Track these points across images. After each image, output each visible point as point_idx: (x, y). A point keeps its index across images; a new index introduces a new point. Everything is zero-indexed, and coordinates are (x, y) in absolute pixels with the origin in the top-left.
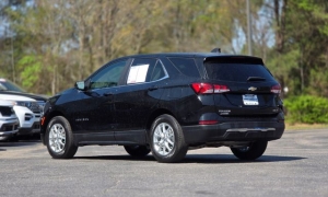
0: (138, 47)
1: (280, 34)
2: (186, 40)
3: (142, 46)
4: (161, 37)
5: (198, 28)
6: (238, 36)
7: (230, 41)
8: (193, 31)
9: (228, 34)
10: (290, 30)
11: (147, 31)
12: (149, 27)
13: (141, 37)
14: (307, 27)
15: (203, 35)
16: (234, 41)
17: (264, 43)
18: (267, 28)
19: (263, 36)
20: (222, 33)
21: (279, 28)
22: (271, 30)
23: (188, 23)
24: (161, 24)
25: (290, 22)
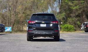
0: (23, 11)
1: (60, 9)
2: (36, 9)
3: (24, 11)
4: (29, 9)
5: (39, 7)
6: (49, 9)
8: (37, 7)
9: (47, 8)
10: (63, 7)
11: (26, 7)
12: (26, 6)
13: (24, 9)
14: (67, 7)
15: (40, 8)
16: (48, 10)
17: (56, 11)
18: (56, 7)
19: (56, 9)
20: (45, 8)
21: (60, 7)
22: (58, 8)
23: (36, 5)
24: (29, 5)
25: (63, 6)
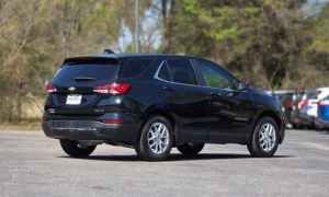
0: (24, 43)
1: (167, 36)
2: (72, 37)
3: (28, 41)
4: (47, 33)
5: (84, 26)
6: (124, 36)
7: (117, 41)
8: (79, 29)
9: (115, 33)
11: (33, 27)
12: (35, 23)
13: (27, 33)
14: (193, 30)
15: (90, 34)
16: (121, 40)
17: (151, 44)
18: (153, 29)
19: (150, 36)
20: (110, 33)
21: (165, 30)
22: (157, 32)
23: (76, 21)
24: (48, 21)
25: (176, 24)
